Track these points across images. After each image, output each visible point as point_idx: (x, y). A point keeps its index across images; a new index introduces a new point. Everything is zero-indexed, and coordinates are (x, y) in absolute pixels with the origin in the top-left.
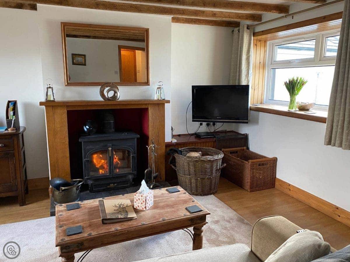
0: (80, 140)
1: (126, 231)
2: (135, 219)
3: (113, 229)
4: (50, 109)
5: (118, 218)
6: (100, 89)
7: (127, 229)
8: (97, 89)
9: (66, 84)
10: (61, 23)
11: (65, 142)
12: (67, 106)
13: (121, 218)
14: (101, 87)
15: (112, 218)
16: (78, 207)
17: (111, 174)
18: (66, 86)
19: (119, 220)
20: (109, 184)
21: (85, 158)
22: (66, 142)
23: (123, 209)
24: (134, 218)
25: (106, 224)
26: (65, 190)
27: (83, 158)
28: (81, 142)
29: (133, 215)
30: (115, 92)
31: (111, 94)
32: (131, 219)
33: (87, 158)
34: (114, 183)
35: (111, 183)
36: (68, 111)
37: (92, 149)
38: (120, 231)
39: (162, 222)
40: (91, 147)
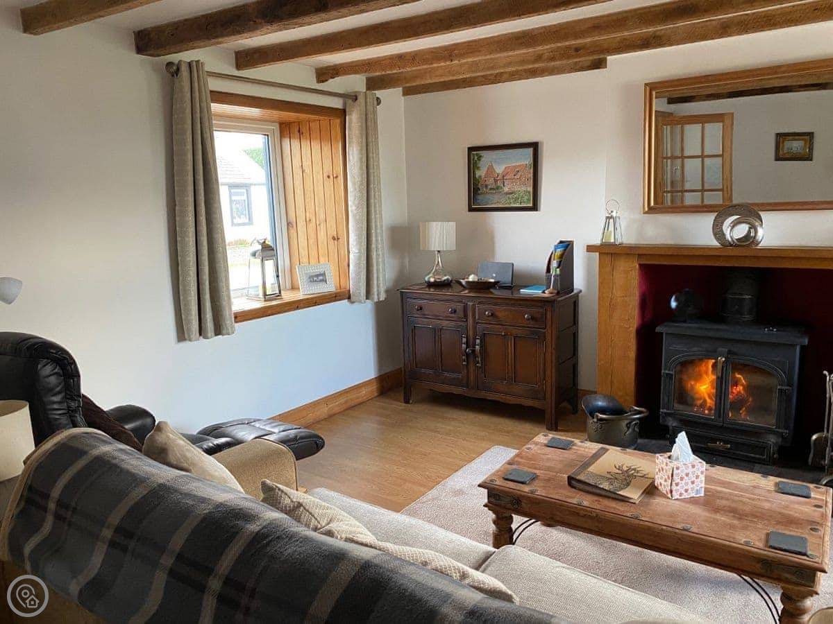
0: (658, 329)
1: (594, 515)
2: (632, 503)
3: (575, 501)
4: (608, 258)
5: (597, 487)
6: (715, 220)
7: (598, 511)
8: (708, 220)
9: (646, 209)
10: (646, 84)
11: (630, 327)
12: (639, 255)
13: (603, 489)
14: (718, 215)
15: (587, 481)
16: (565, 447)
17: (719, 417)
18: (645, 213)
19: (598, 491)
20: (714, 440)
21: (665, 369)
22: (631, 329)
23: (628, 477)
24: (631, 501)
25: (575, 488)
26: (601, 420)
27: (663, 368)
28: (662, 333)
29: (634, 494)
30: (753, 227)
31: (741, 231)
32: (624, 500)
33: (669, 370)
34: (726, 442)
35: (720, 440)
36: (641, 265)
37: (679, 352)
38: (582, 509)
39: (677, 531)
40: (679, 347)
